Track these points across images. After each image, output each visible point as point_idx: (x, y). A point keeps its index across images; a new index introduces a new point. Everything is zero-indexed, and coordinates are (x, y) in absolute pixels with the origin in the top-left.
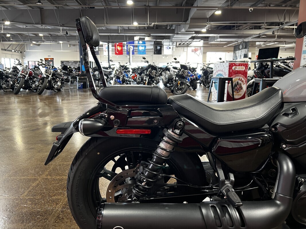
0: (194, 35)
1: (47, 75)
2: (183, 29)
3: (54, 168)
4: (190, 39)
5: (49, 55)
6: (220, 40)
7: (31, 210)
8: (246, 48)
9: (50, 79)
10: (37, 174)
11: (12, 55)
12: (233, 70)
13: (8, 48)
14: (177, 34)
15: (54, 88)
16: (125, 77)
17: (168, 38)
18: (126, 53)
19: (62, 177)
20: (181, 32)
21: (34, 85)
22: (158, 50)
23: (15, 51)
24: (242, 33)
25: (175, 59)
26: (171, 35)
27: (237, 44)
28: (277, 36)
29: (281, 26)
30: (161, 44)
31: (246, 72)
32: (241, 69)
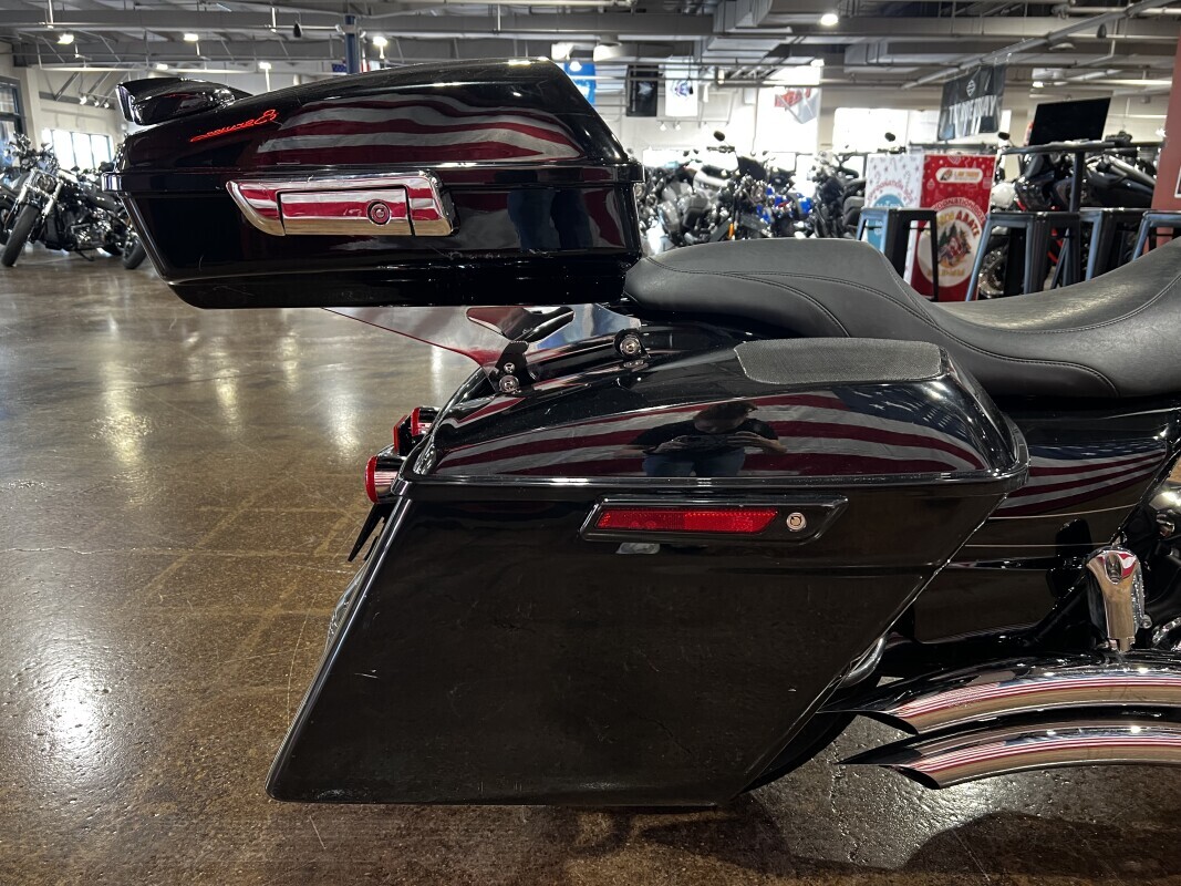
0: (789, 40)
2: (747, 14)
4: (771, 54)
6: (889, 61)
8: (990, 93)
11: (81, 118)
12: (937, 183)
13: (63, 90)
14: (724, 35)
17: (685, 50)
20: (737, 28)
22: (643, 99)
23: (90, 103)
24: (980, 32)
25: (719, 136)
26: (697, 38)
27: (956, 78)
28: (1117, 44)
29: (1131, 5)
30: (656, 74)
31: (984, 187)
32: (968, 180)
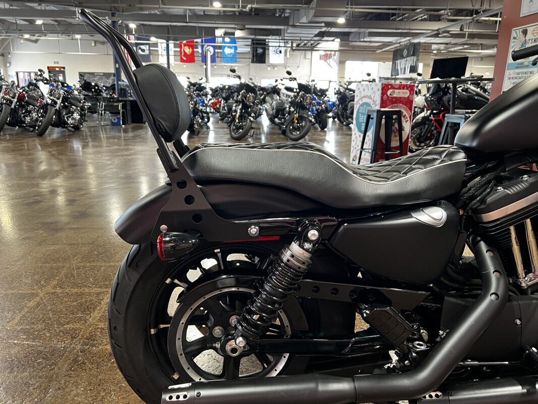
0: (324, 29)
1: (53, 100)
2: (303, 17)
3: (68, 274)
4: (316, 36)
5: (56, 61)
6: (369, 40)
7: (27, 350)
8: (413, 55)
9: (59, 108)
10: (37, 285)
12: (388, 97)
14: (294, 26)
15: (68, 124)
16: (198, 105)
17: (277, 33)
18: (200, 59)
19: (82, 289)
20: (300, 23)
21: (28, 119)
22: (259, 55)
24: (408, 28)
25: (289, 73)
26: (282, 27)
27: (398, 48)
28: (468, 34)
29: (475, 16)
30: (265, 44)
31: (410, 99)
32: (402, 96)
